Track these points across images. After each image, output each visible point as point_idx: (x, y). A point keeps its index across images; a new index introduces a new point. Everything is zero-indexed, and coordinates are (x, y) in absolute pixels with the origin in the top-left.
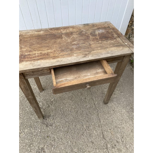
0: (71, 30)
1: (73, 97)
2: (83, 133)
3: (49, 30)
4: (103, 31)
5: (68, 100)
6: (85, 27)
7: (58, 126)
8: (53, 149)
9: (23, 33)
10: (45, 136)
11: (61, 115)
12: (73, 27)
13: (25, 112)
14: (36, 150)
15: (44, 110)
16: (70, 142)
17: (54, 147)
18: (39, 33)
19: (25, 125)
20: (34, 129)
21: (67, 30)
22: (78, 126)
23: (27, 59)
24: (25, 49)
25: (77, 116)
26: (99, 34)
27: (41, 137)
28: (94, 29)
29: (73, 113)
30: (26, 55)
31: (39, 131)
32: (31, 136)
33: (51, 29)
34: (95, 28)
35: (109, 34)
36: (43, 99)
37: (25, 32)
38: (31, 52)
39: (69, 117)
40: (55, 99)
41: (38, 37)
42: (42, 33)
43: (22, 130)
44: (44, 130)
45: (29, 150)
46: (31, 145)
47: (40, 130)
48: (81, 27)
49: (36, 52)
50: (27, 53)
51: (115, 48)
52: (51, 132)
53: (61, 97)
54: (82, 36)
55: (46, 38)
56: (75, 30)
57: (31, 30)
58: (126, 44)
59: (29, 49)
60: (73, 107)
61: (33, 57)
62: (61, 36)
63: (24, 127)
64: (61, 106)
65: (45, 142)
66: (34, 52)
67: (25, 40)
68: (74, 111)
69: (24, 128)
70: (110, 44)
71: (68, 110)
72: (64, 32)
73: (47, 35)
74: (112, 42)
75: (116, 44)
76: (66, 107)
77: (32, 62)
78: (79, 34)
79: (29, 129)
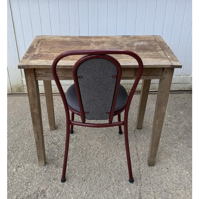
0: (104, 39)
1: (105, 139)
2: (109, 187)
3: (78, 37)
4: (145, 43)
5: (97, 141)
6: (123, 38)
7: (73, 170)
8: (58, 195)
9: (47, 38)
10: (50, 177)
11: (81, 157)
12: (107, 37)
13: (32, 144)
14: (34, 190)
15: (59, 146)
16: (85, 193)
17: (59, 193)
18: (65, 39)
19: (28, 159)
20: (38, 166)
21: (99, 39)
22: (103, 177)
23: (43, 58)
24: (44, 50)
25: (105, 164)
26: (138, 46)
27: (45, 178)
28: (133, 40)
29: (99, 158)
30: (43, 55)
31: (44, 170)
32: (32, 173)
33: (80, 37)
34: (135, 40)
35: (150, 47)
36: (60, 134)
37: (49, 37)
38: (50, 53)
39: (92, 163)
40: (77, 137)
41: (62, 42)
42: (68, 39)
43: (22, 164)
44: (51, 170)
45: (25, 189)
46: (29, 184)
47: (45, 168)
48: (118, 38)
49: (55, 54)
50: (45, 53)
51: (151, 59)
52: (60, 175)
53: (87, 136)
54: (115, 46)
55: (70, 44)
56: (108, 40)
57: (56, 36)
58: (168, 57)
59: (49, 51)
60: (102, 152)
61: (51, 57)
62: (90, 43)
63: (26, 160)
64: (84, 146)
65: (49, 184)
66: (53, 54)
67: (47, 43)
68: (102, 156)
69: (25, 162)
70: (147, 55)
71: (93, 153)
72: (94, 41)
73: (73, 41)
74: (151, 53)
75: (154, 55)
76: (91, 150)
77: (48, 60)
78: (112, 44)
79: (31, 164)
